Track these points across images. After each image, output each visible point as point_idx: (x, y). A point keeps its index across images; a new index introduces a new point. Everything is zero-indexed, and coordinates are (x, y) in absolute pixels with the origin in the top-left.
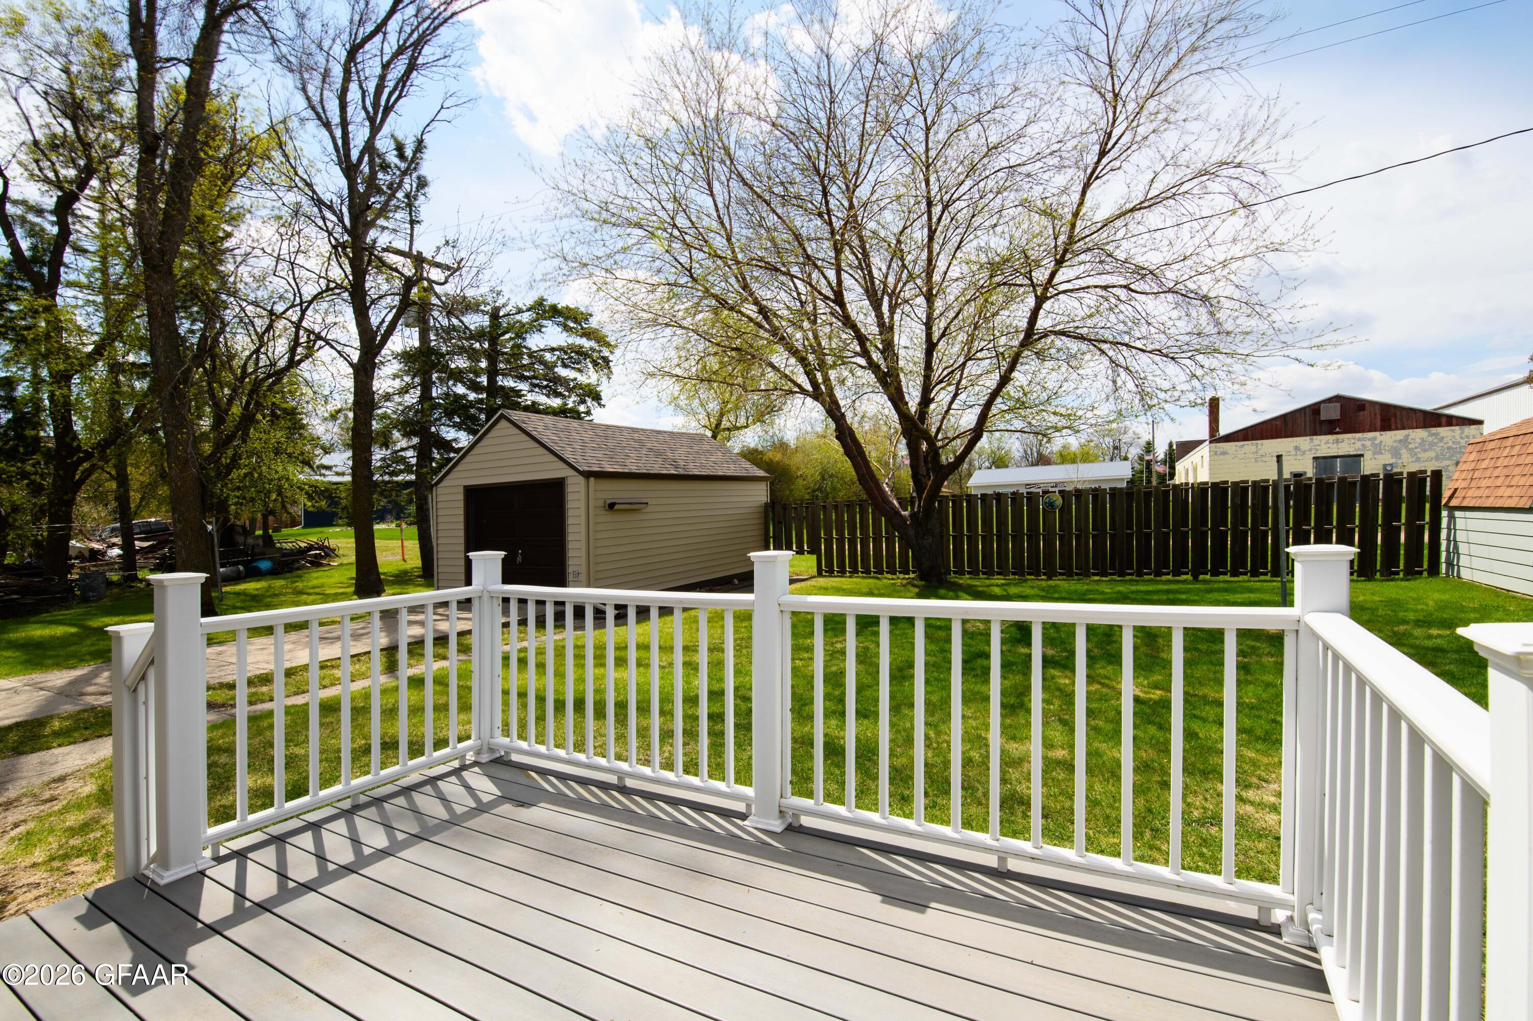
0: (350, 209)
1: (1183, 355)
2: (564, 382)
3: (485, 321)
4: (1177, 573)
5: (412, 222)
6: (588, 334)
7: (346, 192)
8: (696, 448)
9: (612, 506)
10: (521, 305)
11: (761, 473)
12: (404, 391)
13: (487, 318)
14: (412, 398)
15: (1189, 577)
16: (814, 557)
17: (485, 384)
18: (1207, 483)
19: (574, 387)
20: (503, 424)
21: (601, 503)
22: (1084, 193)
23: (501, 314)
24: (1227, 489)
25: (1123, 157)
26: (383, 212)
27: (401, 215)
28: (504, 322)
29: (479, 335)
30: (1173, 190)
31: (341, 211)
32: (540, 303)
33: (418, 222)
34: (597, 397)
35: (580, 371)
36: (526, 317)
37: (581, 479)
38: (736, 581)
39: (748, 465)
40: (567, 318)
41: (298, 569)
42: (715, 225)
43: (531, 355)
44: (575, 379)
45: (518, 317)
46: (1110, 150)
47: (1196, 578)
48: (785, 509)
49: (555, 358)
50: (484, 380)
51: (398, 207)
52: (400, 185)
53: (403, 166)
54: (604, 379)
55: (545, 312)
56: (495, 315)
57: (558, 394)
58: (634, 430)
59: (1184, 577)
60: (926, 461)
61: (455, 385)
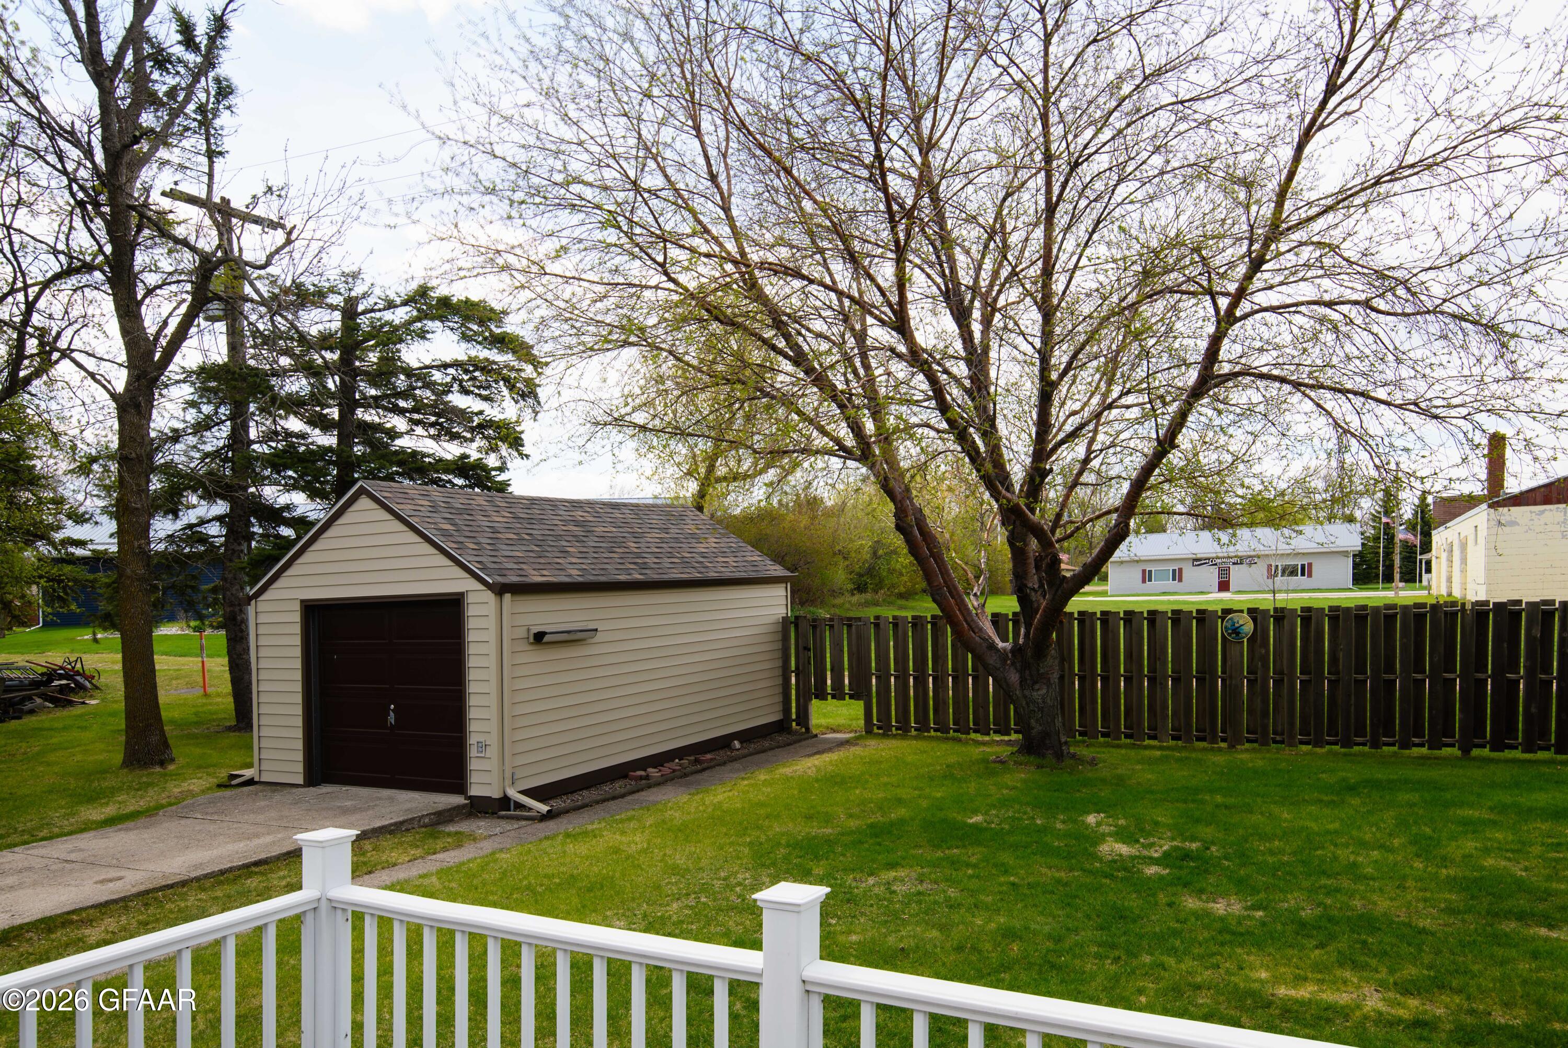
0: (105, 141)
1: (1453, 413)
2: (463, 415)
3: (333, 322)
4: (1435, 745)
5: (212, 155)
6: (502, 342)
7: (96, 112)
8: (674, 530)
9: (539, 637)
10: (392, 296)
11: (777, 570)
12: (202, 426)
13: (337, 315)
14: (218, 437)
15: (1455, 751)
16: (861, 703)
17: (336, 416)
18: (1486, 603)
19: (481, 426)
20: (364, 503)
21: (522, 633)
22: (1300, 149)
23: (361, 308)
24: (1519, 613)
25: (1363, 93)
26: (161, 138)
27: (194, 142)
28: (364, 321)
29: (325, 341)
30: (1445, 154)
31: (89, 143)
32: (423, 292)
33: (221, 153)
34: (516, 442)
35: (486, 399)
36: (400, 315)
37: (489, 596)
38: (737, 744)
39: (755, 556)
40: (467, 318)
41: (32, 712)
42: (705, 184)
43: (409, 372)
44: (481, 413)
45: (388, 316)
46: (1343, 85)
47: (1466, 750)
48: (814, 627)
49: (448, 379)
50: (334, 413)
51: (187, 129)
52: (190, 91)
53: (193, 58)
54: (528, 414)
55: (430, 307)
56: (350, 312)
57: (454, 437)
58: (576, 504)
59: (1447, 751)
60: (1038, 567)
61: (286, 418)
